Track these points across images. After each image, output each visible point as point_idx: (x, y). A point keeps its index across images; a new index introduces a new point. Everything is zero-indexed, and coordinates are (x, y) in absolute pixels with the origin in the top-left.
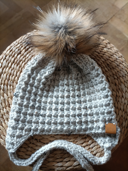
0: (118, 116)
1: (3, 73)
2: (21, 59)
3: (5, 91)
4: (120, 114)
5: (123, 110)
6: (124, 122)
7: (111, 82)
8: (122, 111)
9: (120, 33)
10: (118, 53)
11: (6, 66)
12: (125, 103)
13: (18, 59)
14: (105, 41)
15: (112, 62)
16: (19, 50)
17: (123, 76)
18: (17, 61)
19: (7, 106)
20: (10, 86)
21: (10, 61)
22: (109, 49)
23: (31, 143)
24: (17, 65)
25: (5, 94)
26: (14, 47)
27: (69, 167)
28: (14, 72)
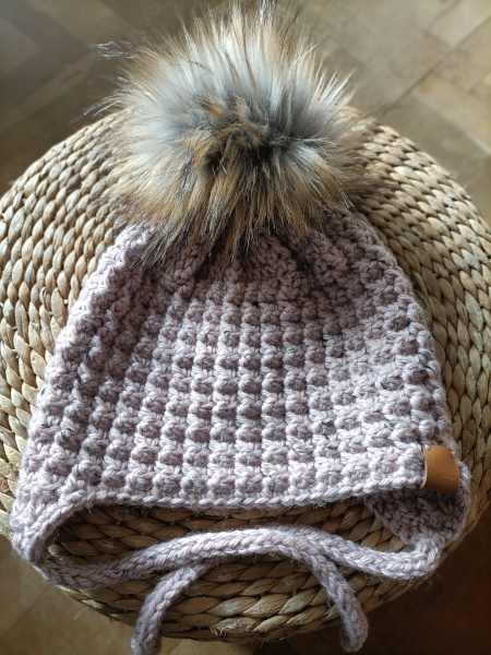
0: (457, 418)
1: (9, 258)
2: (79, 206)
3: (17, 323)
4: (463, 410)
5: (477, 396)
6: (483, 440)
7: (425, 289)
8: (473, 397)
9: (457, 134)
10: (450, 185)
11: (23, 232)
12: (482, 369)
13: (71, 205)
14: (398, 140)
15: (428, 216)
16: (73, 173)
17: (471, 267)
18: (66, 213)
19: (22, 381)
20: (38, 304)
21: (41, 216)
22: (415, 169)
23: (114, 522)
24: (66, 230)
25: (17, 338)
26: (57, 162)
27: (266, 619)
28: (54, 253)
